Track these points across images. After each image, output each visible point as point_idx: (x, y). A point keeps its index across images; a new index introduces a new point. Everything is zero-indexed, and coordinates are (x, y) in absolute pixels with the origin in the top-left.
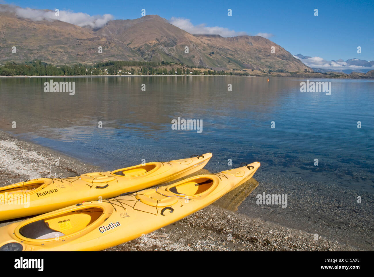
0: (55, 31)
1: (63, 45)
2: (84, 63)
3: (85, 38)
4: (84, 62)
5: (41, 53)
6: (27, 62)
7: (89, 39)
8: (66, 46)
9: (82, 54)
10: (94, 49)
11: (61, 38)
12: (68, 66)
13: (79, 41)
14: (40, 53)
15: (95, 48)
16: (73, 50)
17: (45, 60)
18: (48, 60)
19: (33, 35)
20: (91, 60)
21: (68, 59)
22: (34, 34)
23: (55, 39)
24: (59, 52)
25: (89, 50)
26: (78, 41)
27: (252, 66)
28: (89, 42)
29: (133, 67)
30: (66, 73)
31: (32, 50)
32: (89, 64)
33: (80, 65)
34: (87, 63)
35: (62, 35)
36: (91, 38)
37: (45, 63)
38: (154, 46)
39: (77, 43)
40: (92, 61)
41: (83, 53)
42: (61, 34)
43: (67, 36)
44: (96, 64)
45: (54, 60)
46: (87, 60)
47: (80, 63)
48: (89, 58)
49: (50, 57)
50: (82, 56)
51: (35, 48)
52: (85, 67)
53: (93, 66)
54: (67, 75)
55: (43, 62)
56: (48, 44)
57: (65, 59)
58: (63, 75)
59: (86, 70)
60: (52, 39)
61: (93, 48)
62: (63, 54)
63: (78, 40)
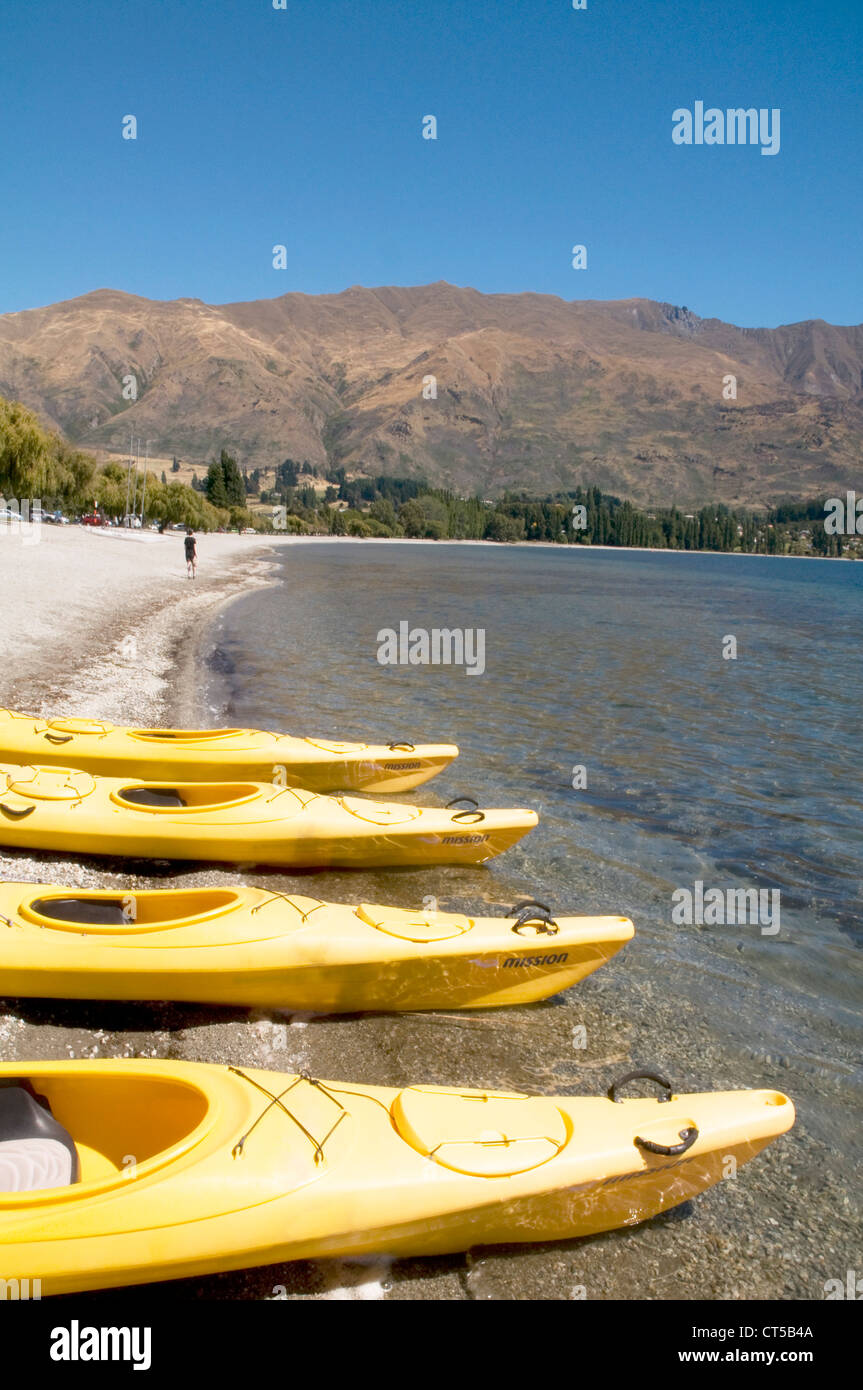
0: (651, 381)
1: (673, 429)
2: (735, 502)
3: (749, 404)
4: (736, 498)
5: (605, 461)
6: (561, 492)
7: (758, 406)
8: (683, 435)
9: (732, 468)
10: (772, 447)
11: (671, 406)
12: (683, 512)
13: (727, 418)
14: (602, 463)
15: (776, 444)
16: (705, 453)
17: (613, 488)
18: (624, 487)
19: (587, 393)
20: (758, 493)
21: (685, 486)
22: (591, 390)
23: (652, 409)
24: (659, 457)
25: (755, 450)
26: (724, 416)
28: (760, 418)
30: (673, 540)
31: (579, 450)
32: (751, 507)
33: (722, 510)
34: (746, 502)
35: (674, 394)
36: (768, 402)
37: (612, 498)
39: (719, 424)
40: (762, 495)
41: (735, 464)
42: (671, 388)
43: (688, 396)
44: (774, 507)
45: (642, 486)
46: (746, 493)
47: (724, 501)
48: (752, 484)
49: (629, 477)
50: (733, 474)
51: (587, 444)
52: (734, 517)
53: (762, 516)
54: (675, 548)
55: (610, 493)
56: (630, 425)
57: (677, 484)
58: (664, 547)
59: (736, 530)
60: (642, 410)
61: (769, 443)
62: (672, 467)
63: (722, 414)
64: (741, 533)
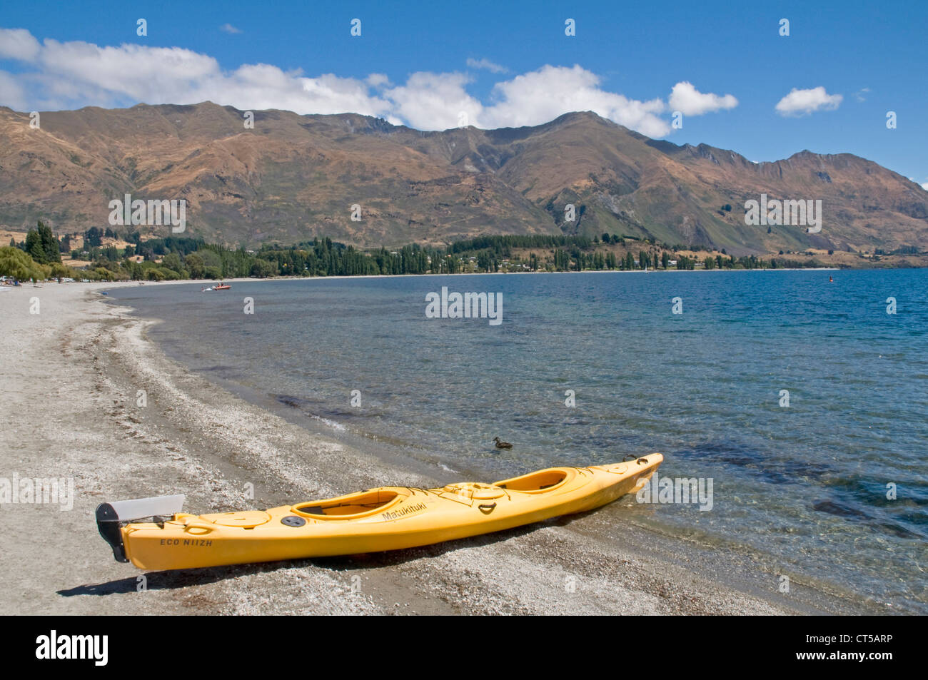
0: (362, 166)
1: (379, 197)
2: (425, 241)
3: (428, 179)
4: (425, 239)
5: (333, 220)
6: (303, 242)
7: (435, 180)
8: (386, 201)
9: (421, 220)
10: (446, 205)
11: (376, 182)
12: (389, 250)
13: (415, 188)
14: (331, 221)
15: (449, 204)
16: (402, 211)
17: (339, 237)
18: (347, 236)
19: (318, 175)
20: (440, 235)
21: (389, 233)
22: (320, 174)
23: (364, 185)
24: (371, 215)
25: (435, 208)
26: (413, 187)
27: (829, 242)
28: (437, 188)
29: (535, 252)
30: (385, 269)
31: (313, 214)
32: (435, 244)
33: (416, 247)
34: (431, 241)
35: (378, 174)
36: (442, 177)
37: (340, 244)
38: (585, 193)
39: (410, 192)
40: (442, 236)
41: (422, 217)
42: (376, 170)
43: (388, 176)
44: (451, 244)
45: (359, 235)
46: (431, 236)
47: (417, 242)
48: (434, 230)
49: (350, 229)
50: (421, 224)
51: (320, 209)
52: (425, 251)
53: (443, 249)
54: (386, 274)
55: (337, 241)
56: (349, 196)
57: (384, 233)
58: (378, 274)
59: (427, 260)
60: (357, 185)
61: (445, 203)
62: (380, 221)
63: (411, 186)
64: (430, 262)
